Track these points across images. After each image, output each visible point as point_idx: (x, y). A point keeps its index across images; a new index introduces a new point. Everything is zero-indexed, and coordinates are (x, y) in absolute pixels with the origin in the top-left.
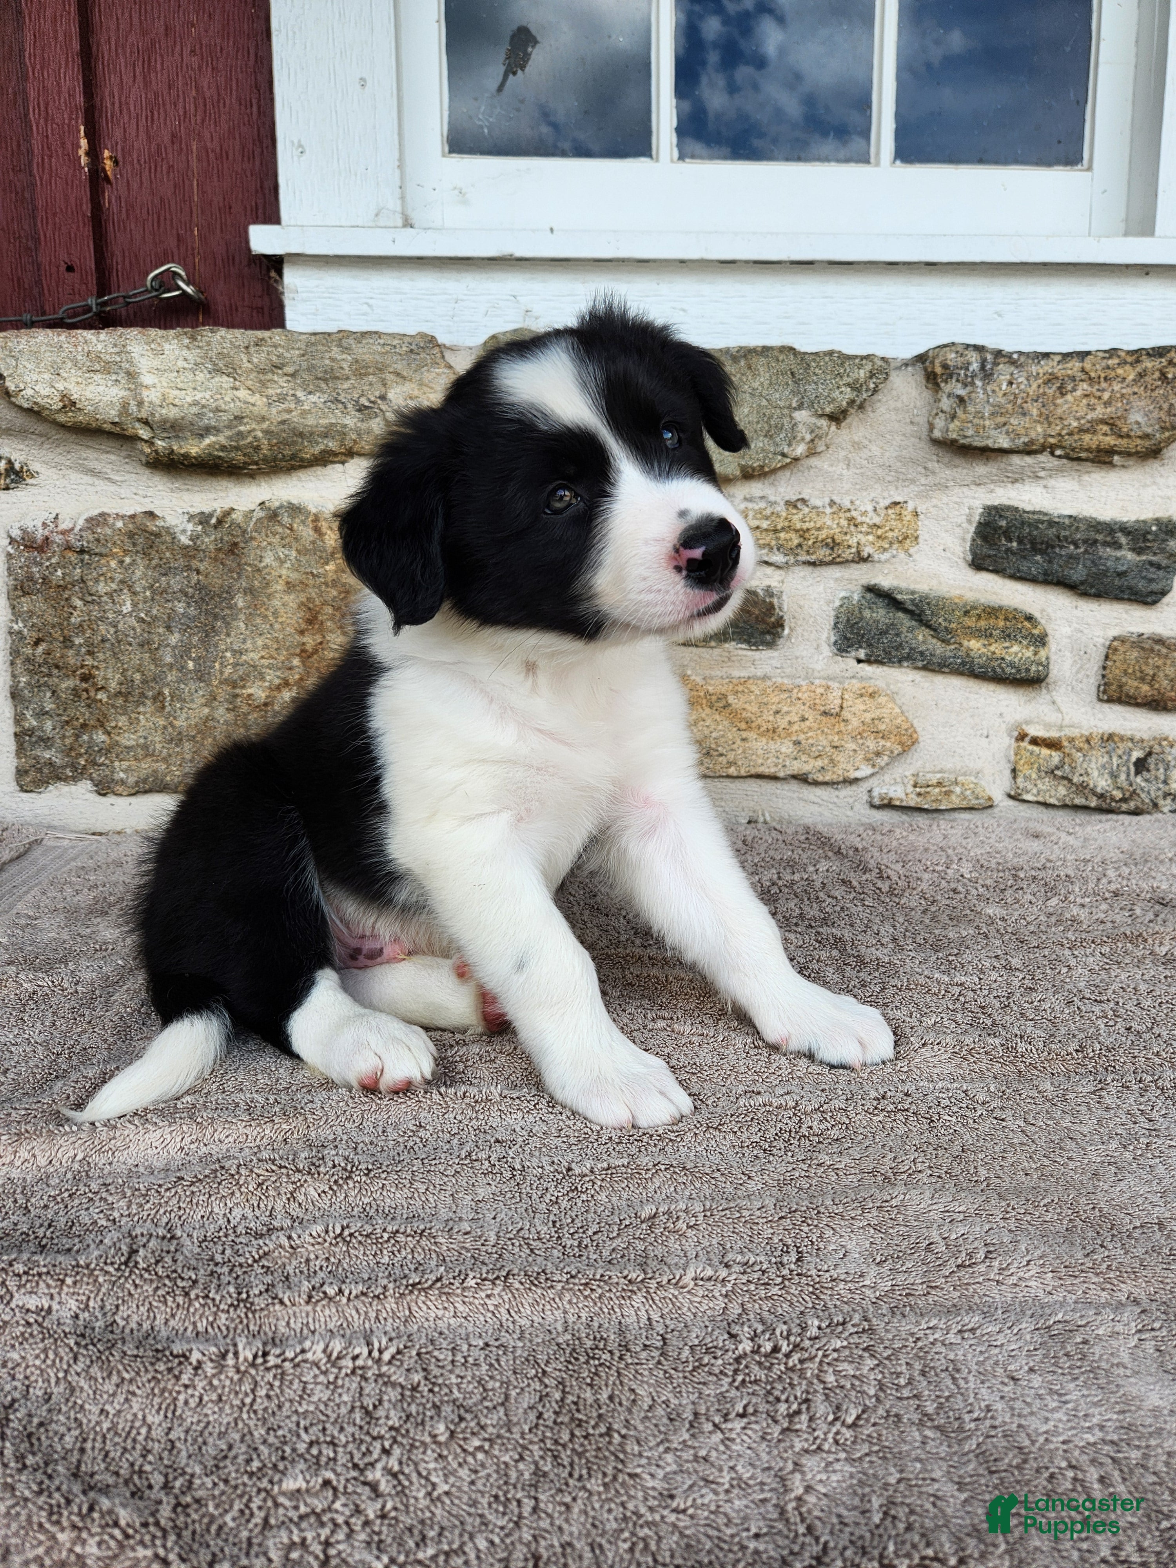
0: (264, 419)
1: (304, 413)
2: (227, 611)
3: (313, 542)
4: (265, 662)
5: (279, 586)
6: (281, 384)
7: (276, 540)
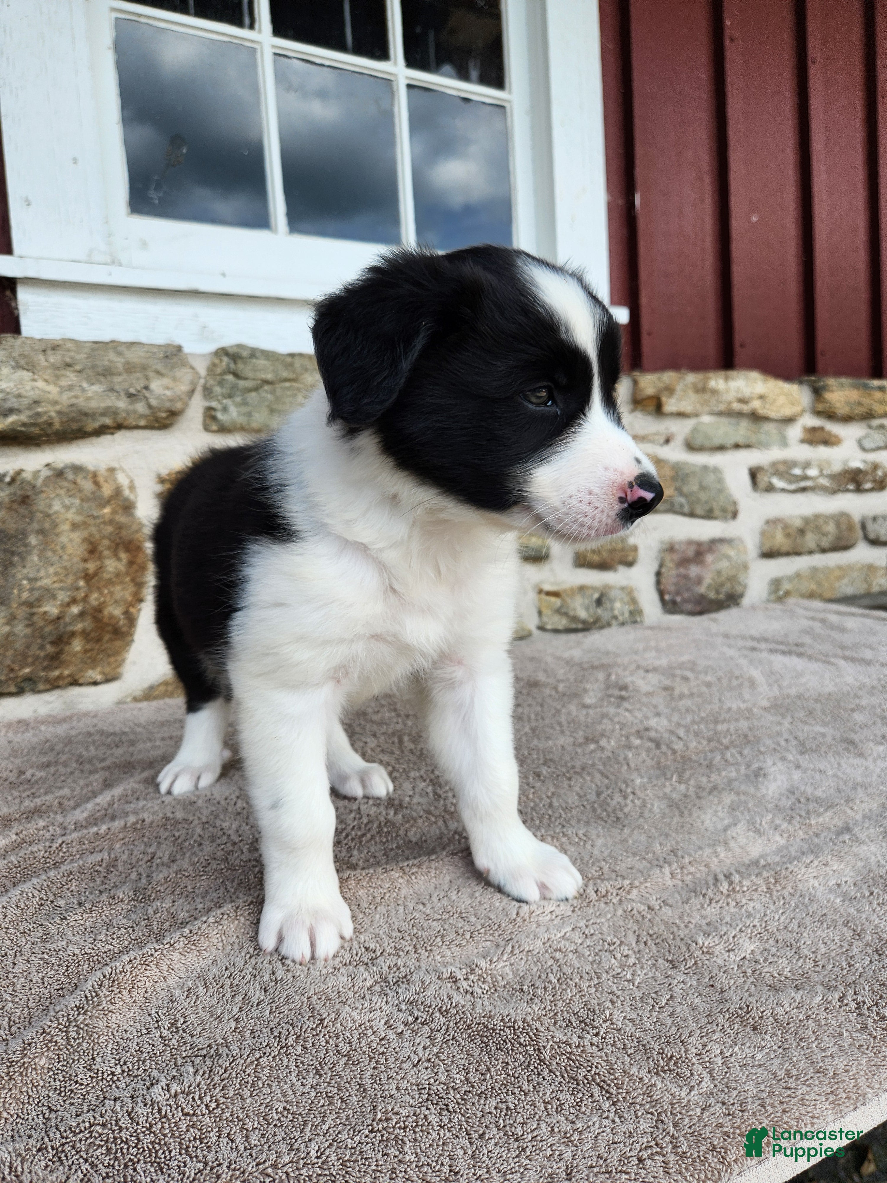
0: (56, 403)
1: (88, 399)
2: (22, 549)
3: (93, 493)
4: (56, 585)
5: (66, 527)
6: (70, 377)
7: (62, 492)
